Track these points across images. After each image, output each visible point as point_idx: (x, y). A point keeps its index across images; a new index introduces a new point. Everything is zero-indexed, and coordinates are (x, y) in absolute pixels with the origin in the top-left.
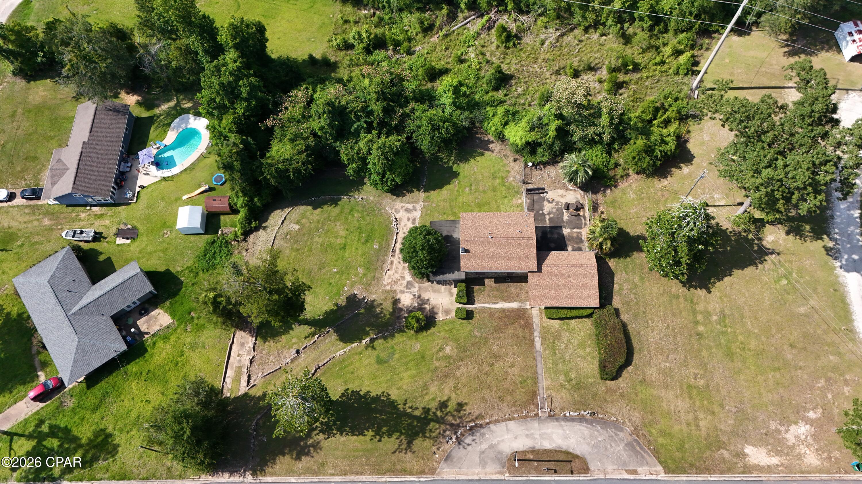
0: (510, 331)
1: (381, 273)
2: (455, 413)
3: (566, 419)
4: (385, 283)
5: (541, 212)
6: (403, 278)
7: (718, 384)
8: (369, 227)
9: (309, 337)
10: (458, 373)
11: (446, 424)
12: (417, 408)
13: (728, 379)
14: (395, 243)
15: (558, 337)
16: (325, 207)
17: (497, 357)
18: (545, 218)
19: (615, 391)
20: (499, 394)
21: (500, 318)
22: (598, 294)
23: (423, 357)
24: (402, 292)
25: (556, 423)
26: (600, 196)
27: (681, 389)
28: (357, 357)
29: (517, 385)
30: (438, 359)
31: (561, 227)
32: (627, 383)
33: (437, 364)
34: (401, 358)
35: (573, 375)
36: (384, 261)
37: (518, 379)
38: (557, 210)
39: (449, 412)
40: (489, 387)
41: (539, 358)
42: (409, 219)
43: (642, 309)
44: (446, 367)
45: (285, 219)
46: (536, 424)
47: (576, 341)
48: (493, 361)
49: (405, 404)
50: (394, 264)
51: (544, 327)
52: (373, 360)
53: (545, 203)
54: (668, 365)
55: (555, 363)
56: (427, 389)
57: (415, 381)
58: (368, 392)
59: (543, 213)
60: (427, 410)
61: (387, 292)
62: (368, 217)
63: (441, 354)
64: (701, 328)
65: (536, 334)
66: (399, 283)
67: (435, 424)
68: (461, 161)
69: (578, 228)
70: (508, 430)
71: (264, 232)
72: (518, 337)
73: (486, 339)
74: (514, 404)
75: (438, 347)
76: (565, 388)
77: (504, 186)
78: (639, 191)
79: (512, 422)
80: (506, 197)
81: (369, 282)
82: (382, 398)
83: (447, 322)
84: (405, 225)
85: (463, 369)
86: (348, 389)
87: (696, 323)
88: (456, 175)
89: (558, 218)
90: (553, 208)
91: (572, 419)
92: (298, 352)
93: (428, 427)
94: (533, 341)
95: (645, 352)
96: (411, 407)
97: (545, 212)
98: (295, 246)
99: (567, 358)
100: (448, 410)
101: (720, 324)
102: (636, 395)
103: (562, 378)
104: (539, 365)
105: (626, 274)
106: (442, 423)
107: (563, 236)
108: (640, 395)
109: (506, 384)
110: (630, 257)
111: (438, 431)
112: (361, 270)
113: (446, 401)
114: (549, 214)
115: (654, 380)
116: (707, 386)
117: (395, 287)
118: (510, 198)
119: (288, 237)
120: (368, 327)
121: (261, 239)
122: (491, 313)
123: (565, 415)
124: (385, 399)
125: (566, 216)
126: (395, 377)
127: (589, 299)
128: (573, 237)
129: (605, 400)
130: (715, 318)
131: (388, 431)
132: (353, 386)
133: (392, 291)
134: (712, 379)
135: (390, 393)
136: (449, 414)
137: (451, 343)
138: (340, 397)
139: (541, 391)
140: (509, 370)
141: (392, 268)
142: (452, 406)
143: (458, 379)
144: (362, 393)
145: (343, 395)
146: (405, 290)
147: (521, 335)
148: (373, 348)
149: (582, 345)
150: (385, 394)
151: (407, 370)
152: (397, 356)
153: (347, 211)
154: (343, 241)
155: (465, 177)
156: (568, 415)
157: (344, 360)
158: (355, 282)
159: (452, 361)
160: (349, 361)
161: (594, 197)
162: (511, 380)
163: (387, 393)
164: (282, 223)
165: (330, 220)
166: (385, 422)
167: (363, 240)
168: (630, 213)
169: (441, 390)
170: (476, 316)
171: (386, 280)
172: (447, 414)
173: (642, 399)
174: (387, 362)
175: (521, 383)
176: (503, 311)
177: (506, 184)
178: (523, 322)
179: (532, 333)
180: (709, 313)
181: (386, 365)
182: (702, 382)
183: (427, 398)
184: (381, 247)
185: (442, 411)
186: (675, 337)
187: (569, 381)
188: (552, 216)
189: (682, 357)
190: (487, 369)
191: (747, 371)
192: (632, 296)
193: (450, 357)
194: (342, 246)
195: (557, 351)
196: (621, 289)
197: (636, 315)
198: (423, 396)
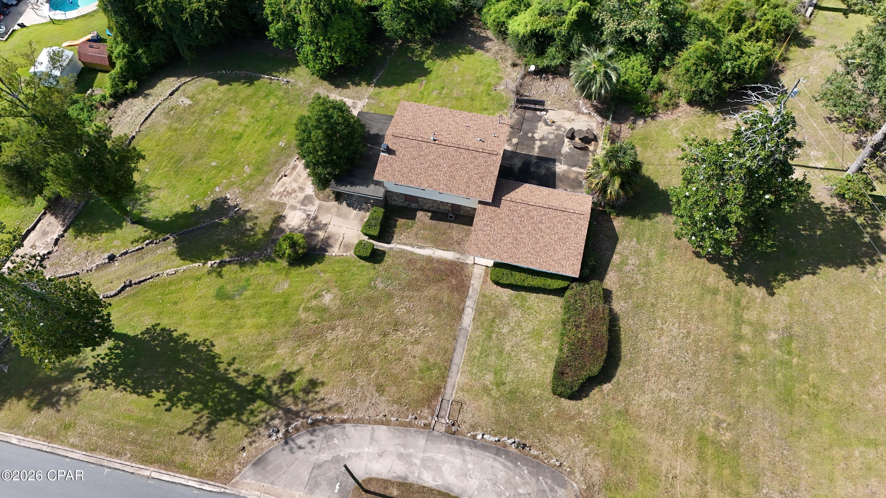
0: (432, 291)
1: (274, 178)
2: (301, 395)
3: (473, 443)
4: (274, 191)
5: (530, 135)
6: (302, 189)
7: (755, 446)
8: (283, 118)
9: (138, 241)
10: (330, 336)
11: (280, 408)
12: (246, 374)
13: (776, 441)
15: (502, 314)
16: (235, 85)
17: (397, 325)
18: (534, 143)
19: (572, 418)
20: (381, 380)
21: (422, 270)
22: (580, 257)
23: (286, 302)
24: (293, 208)
25: (456, 447)
26: (625, 128)
27: (687, 439)
28: (191, 283)
29: (415, 373)
30: (307, 309)
31: (554, 161)
32: (596, 410)
33: (303, 315)
34: (253, 297)
35: (509, 377)
36: (284, 164)
37: (418, 364)
38: (556, 137)
39: (292, 390)
40: (368, 365)
41: (461, 339)
43: (650, 299)
44: (315, 322)
45: (177, 90)
46: (421, 441)
47: (528, 327)
48: (389, 329)
49: (230, 364)
50: (298, 169)
51: (484, 296)
52: (212, 292)
53: (541, 124)
54: (673, 395)
55: (485, 353)
56: (273, 348)
57: (260, 334)
58: (185, 334)
59: (533, 137)
60: (259, 380)
61: (272, 204)
62: (287, 106)
63: (314, 303)
64: (744, 348)
65: (469, 303)
66: (293, 195)
67: (263, 403)
68: (438, 57)
69: (581, 167)
70: (372, 439)
71: (143, 100)
72: (441, 302)
73: (390, 296)
74: (398, 401)
75: (314, 293)
76: (489, 395)
77: (489, 94)
78: (689, 129)
79: (384, 428)
80: (486, 109)
81: (252, 187)
82: (200, 348)
83: (340, 260)
85: (339, 332)
86: (158, 324)
87: (739, 338)
88: (426, 72)
89: (553, 147)
90: (549, 133)
91: (485, 447)
92: (112, 258)
93: (251, 407)
94: (460, 312)
95: (640, 368)
96: (237, 371)
97: (537, 136)
98: (176, 125)
99: (508, 347)
100: (292, 387)
101: (780, 347)
102: (606, 432)
103: (489, 378)
104: (459, 350)
105: (638, 242)
106: (274, 405)
107: (554, 174)
108: (613, 435)
109: (397, 368)
110: (650, 218)
111: (262, 416)
112: (248, 170)
113: (294, 373)
114: (541, 140)
115: (643, 414)
116: (736, 446)
117: (284, 200)
118: (492, 111)
119: (172, 113)
120: (225, 245)
121: (136, 108)
122: (410, 260)
123: (474, 437)
124: (205, 349)
125: (567, 147)
126: (234, 322)
127: (564, 262)
128: (568, 178)
129: (550, 429)
130: (773, 336)
131: (187, 398)
132: (166, 323)
133: (278, 203)
134: (748, 435)
135: (215, 343)
136: (291, 394)
137: (335, 290)
138: (142, 333)
139: (448, 391)
140: (409, 347)
141: (291, 174)
142: (300, 382)
143: (326, 345)
144: (175, 334)
145: (148, 331)
146: (298, 206)
147: (446, 299)
148: (220, 275)
149: (537, 335)
150: (208, 343)
151: (253, 316)
152: (248, 293)
153: (262, 94)
154: (240, 130)
155: (437, 77)
156: (479, 437)
157: (171, 283)
158: (233, 183)
159: (326, 316)
160: (178, 287)
161: (616, 127)
162: (407, 362)
163: (211, 342)
164: (172, 94)
165: (236, 102)
166: (189, 384)
168: (666, 158)
169: (293, 354)
170: (388, 260)
171: (277, 188)
172: (287, 393)
173: (613, 442)
174: (231, 298)
175: (422, 371)
176: (430, 260)
177: (493, 93)
178: (454, 282)
179: (463, 300)
180: (764, 327)
181: (228, 302)
182: (728, 436)
183: (268, 362)
184: (288, 145)
185: (281, 387)
186: (696, 354)
187: (500, 384)
188: (545, 143)
189: (702, 389)
190: (375, 338)
191: (814, 435)
192: (640, 277)
193: (325, 309)
194: (237, 135)
195: (494, 336)
196: (624, 263)
197: (637, 307)
198: (262, 359)
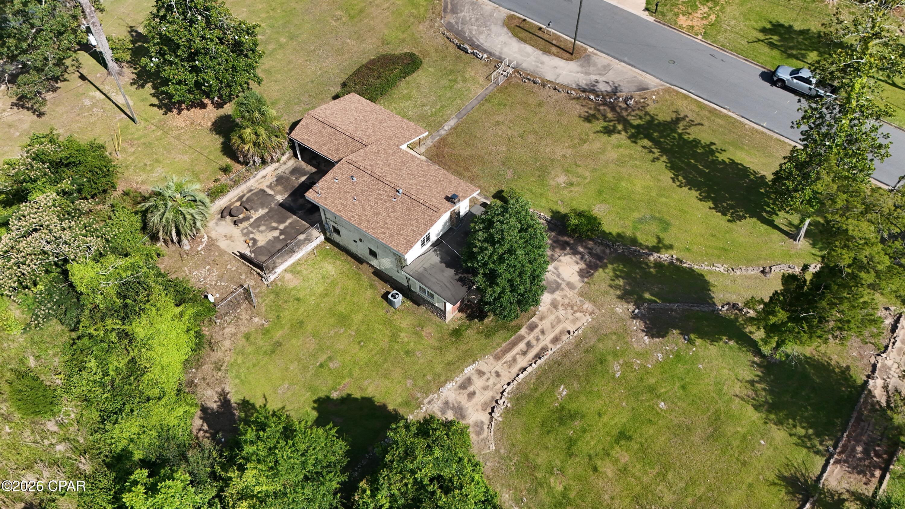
1: (584, 337)
2: (600, 116)
3: (490, 54)
4: (588, 318)
5: (282, 237)
6: (554, 305)
8: (550, 440)
11: (618, 113)
14: (525, 369)
23: (600, 193)
24: (570, 286)
28: (695, 248)
31: (281, 205)
33: (587, 174)
35: (444, 83)
36: (565, 354)
38: (259, 226)
39: (606, 121)
41: (464, 112)
42: (472, 395)
43: (310, 85)
44: (579, 166)
50: (552, 336)
52: (673, 231)
53: (260, 244)
54: (348, 41)
59: (281, 234)
60: (633, 139)
62: (539, 462)
66: (566, 301)
67: (632, 122)
69: (265, 191)
75: (572, 188)
77: (278, 317)
78: (143, 170)
84: (486, 388)
88: (323, 403)
89: (271, 218)
90: (261, 232)
91: (485, 51)
93: (642, 123)
97: (276, 234)
99: (433, 97)
100: (606, 124)
106: (622, 117)
112: (616, 369)
113: (602, 132)
114: (276, 229)
115: (375, 39)
117: (577, 300)
123: (488, 58)
124: (680, 178)
125: (258, 214)
128: (284, 188)
135: (671, 181)
137: (552, 183)
138: (745, 218)
139: (491, 88)
141: (562, 333)
142: (599, 125)
145: (740, 218)
146: (564, 285)
148: (660, 240)
150: (678, 183)
155: (314, 387)
159: (566, 167)
163: (674, 181)
167: (577, 424)
171: (584, 320)
172: (611, 121)
174: (654, 218)
177: (273, 318)
184: (554, 384)
185: (615, 127)
193: (567, 171)
197: (324, 85)
